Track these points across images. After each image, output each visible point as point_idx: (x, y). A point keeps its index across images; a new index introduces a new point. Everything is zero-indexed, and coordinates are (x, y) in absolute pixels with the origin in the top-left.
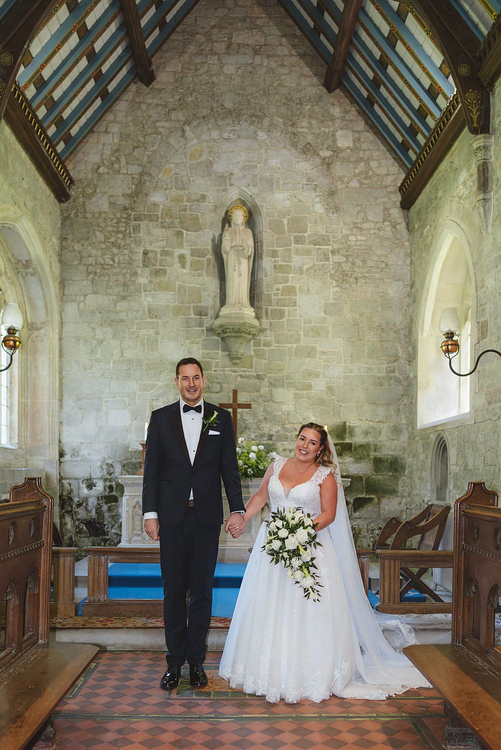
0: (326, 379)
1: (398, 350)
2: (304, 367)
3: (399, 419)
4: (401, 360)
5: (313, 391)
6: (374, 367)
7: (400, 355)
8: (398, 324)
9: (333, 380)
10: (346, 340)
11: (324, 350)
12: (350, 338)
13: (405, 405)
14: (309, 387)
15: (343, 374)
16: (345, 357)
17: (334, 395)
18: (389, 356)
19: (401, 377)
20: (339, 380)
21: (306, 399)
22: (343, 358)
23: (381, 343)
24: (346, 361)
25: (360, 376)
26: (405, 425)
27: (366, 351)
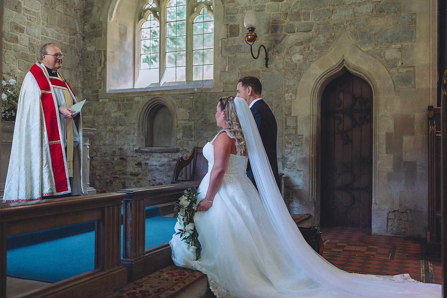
0: (29, 36)
1: (76, 25)
2: (12, 20)
3: (77, 83)
4: (78, 35)
5: (19, 45)
6: (62, 35)
7: (77, 30)
8: (76, 4)
9: (34, 38)
10: (43, 5)
11: (28, 8)
12: (46, 4)
13: (80, 72)
14: (16, 40)
15: (41, 36)
16: (43, 20)
17: (35, 53)
18: (71, 29)
19: (78, 48)
20: (39, 40)
21: (13, 51)
22: (41, 21)
23: (67, 17)
24: (43, 24)
25: (53, 40)
26: (80, 89)
27: (57, 20)
